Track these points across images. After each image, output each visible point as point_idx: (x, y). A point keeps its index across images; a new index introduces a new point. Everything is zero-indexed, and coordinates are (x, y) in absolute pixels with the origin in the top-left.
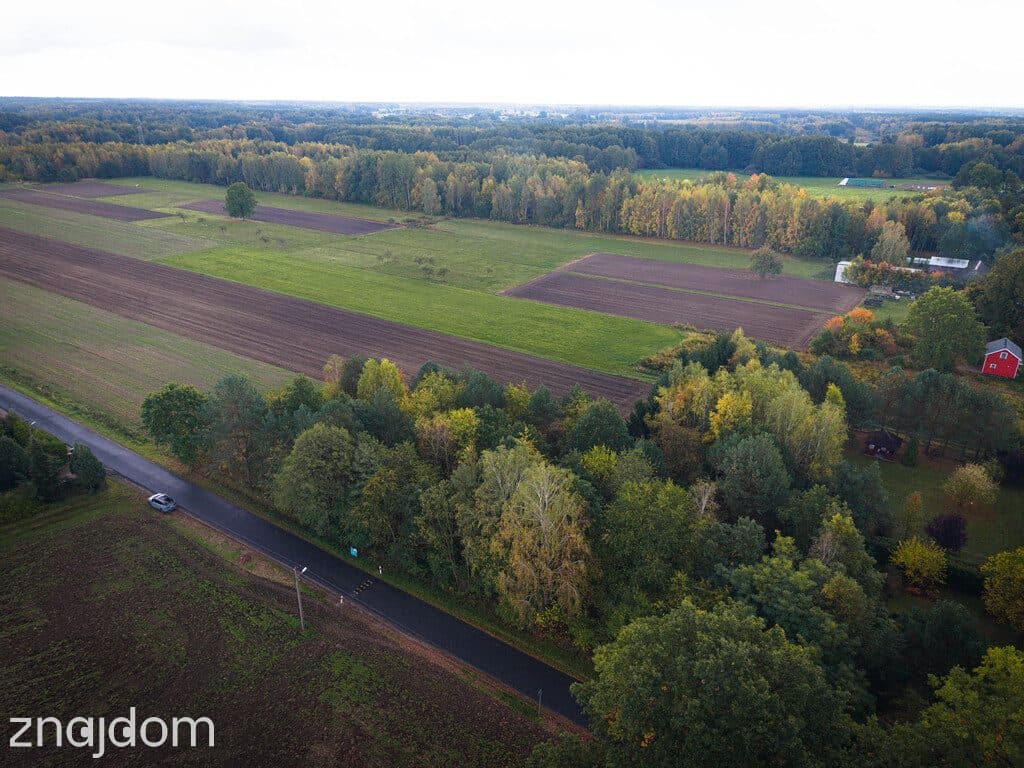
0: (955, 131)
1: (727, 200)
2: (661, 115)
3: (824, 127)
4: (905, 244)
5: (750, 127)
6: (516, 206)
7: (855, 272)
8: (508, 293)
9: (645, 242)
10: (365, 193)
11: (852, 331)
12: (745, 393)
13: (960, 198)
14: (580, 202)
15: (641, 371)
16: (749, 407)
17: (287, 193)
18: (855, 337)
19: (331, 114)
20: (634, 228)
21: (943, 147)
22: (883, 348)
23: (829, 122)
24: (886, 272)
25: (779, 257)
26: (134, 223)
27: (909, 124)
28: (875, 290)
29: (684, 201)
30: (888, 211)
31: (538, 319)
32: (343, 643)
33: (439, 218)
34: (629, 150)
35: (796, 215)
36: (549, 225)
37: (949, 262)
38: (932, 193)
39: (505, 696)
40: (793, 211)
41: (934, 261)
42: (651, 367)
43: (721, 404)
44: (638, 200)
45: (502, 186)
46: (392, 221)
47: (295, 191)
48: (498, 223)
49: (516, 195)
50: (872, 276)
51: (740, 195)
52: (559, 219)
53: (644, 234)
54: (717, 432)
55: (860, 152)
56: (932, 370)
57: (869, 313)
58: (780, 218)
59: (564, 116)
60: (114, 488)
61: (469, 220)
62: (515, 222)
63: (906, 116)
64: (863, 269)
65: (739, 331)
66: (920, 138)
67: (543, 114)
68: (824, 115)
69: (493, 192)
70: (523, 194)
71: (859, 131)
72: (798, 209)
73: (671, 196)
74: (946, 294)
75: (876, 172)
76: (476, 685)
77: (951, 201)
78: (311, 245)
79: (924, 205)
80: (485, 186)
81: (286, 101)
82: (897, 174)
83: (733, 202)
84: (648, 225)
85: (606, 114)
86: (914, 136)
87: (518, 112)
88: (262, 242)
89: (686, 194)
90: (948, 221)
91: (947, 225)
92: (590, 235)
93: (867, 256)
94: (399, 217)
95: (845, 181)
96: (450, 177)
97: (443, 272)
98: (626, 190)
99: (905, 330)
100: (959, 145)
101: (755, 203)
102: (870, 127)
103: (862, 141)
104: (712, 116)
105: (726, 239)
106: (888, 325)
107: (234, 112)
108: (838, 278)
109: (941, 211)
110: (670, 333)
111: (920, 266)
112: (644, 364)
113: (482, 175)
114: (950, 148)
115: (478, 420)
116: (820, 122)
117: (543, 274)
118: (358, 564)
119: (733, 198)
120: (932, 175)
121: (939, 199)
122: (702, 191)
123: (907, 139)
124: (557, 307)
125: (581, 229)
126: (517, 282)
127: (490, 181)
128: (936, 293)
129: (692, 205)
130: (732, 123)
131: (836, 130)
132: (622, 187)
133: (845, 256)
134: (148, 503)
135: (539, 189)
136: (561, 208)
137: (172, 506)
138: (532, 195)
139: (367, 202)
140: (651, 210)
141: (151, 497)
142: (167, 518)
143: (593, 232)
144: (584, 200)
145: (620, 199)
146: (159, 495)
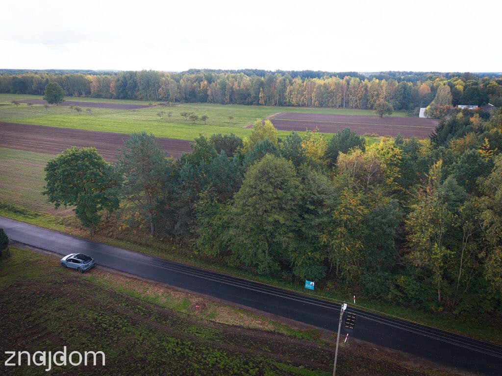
1: (345, 84)
4: (450, 96)
6: (224, 94)
7: (431, 112)
9: (300, 109)
10: (129, 93)
14: (261, 89)
17: (79, 96)
20: (294, 102)
29: (321, 85)
33: (178, 103)
36: (244, 104)
37: (467, 107)
41: (460, 107)
44: (296, 86)
45: (213, 85)
46: (150, 104)
47: (84, 95)
49: (223, 88)
51: (352, 80)
52: (249, 100)
53: (299, 106)
60: (18, 255)
62: (223, 103)
69: (208, 88)
70: (227, 87)
73: (314, 83)
78: (108, 113)
80: (202, 84)
83: (348, 84)
84: (302, 99)
94: (155, 103)
96: (181, 81)
98: (288, 82)
105: (344, 104)
108: (421, 116)
113: (199, 80)
119: (348, 82)
125: (262, 105)
127: (205, 83)
129: (326, 87)
132: (284, 80)
134: (63, 264)
135: (236, 84)
136: (249, 95)
137: (90, 263)
138: (232, 88)
139: (131, 99)
140: (303, 91)
141: (64, 259)
142: (88, 276)
143: (269, 106)
144: (263, 88)
145: (285, 86)
146: (72, 256)
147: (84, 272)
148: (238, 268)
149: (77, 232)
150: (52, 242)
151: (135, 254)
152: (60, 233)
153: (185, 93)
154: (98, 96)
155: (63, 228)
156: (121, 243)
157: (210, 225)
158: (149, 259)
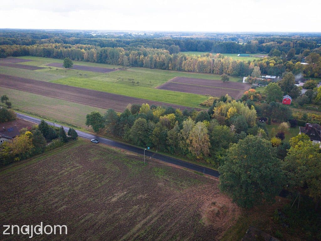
0: (267, 40)
1: (212, 61)
2: (181, 34)
3: (229, 39)
4: (260, 72)
5: (208, 38)
6: (151, 64)
7: (248, 80)
8: (157, 88)
9: (189, 73)
11: (251, 95)
12: (235, 107)
13: (272, 60)
14: (170, 62)
15: (200, 106)
16: (236, 110)
17: (78, 60)
18: (252, 96)
19: (78, 34)
20: (186, 69)
21: (264, 44)
22: (258, 99)
23: (231, 37)
24: (256, 80)
25: (228, 77)
26: (35, 70)
27: (253, 37)
28: (254, 85)
29: (200, 62)
30: (254, 64)
31: (169, 95)
32: (155, 165)
33: (128, 67)
34: (178, 46)
35: (231, 65)
36: (161, 69)
37: (271, 77)
38: (264, 58)
39: (195, 172)
40: (230, 64)
41: (267, 77)
42: (203, 105)
43: (229, 110)
44: (187, 61)
45: (146, 58)
46: (114, 68)
47: (80, 60)
48: (145, 69)
49: (151, 60)
50: (252, 81)
51: (215, 60)
52: (164, 67)
53: (189, 71)
54: (229, 117)
55: (242, 46)
56: (273, 102)
57: (254, 90)
58: (226, 66)
59: (152, 35)
60: (79, 139)
61: (136, 68)
62: (151, 68)
63: (252, 35)
64: (250, 79)
65: (227, 95)
66: (257, 42)
67: (145, 34)
68: (229, 34)
69: (144, 60)
70: (153, 60)
71: (239, 39)
72: (231, 63)
73: (196, 60)
74: (274, 84)
75: (247, 52)
76: (188, 171)
77: (270, 60)
78: (94, 76)
79: (263, 61)
80: (141, 57)
81: (60, 30)
82: (253, 52)
84: (190, 68)
85: (164, 34)
86: (256, 41)
87: (137, 34)
88: (80, 75)
89: (200, 59)
90: (269, 66)
91: (270, 67)
92: (174, 72)
93: (251, 76)
94: (116, 67)
95: (239, 55)
96: (130, 55)
97: (138, 83)
98: (183, 59)
99: (263, 94)
100: (268, 44)
101: (220, 62)
102: (242, 38)
103: (241, 43)
104: (196, 35)
105: (212, 72)
106: (259, 93)
107: (46, 34)
108: (244, 82)
109: (268, 63)
110: (205, 97)
111: (264, 78)
112: (201, 105)
113: (139, 54)
114: (266, 45)
115: (175, 116)
116: (228, 37)
117: (165, 83)
118: (150, 151)
119: (214, 60)
120: (262, 52)
121: (267, 60)
122: (204, 59)
123: (254, 42)
124: (173, 91)
125: (170, 70)
126: (159, 85)
127: (142, 56)
128: (271, 84)
129: (202, 62)
130: (203, 37)
131: (233, 39)
132: (182, 57)
133: (244, 76)
134: (91, 141)
135: (158, 58)
136: (164, 64)
137: (98, 141)
138: (156, 60)
139: (104, 63)
140: (191, 64)
141: (92, 140)
142: (98, 144)
143: (174, 70)
144: (171, 61)
145: (182, 61)
146: (93, 139)
147: (97, 143)
148: (134, 144)
149: (93, 133)
150: (87, 136)
151: (109, 140)
152: (88, 133)
153: (132, 62)
154: (88, 61)
155: (89, 132)
156: (105, 137)
157: (127, 133)
158: (112, 141)
